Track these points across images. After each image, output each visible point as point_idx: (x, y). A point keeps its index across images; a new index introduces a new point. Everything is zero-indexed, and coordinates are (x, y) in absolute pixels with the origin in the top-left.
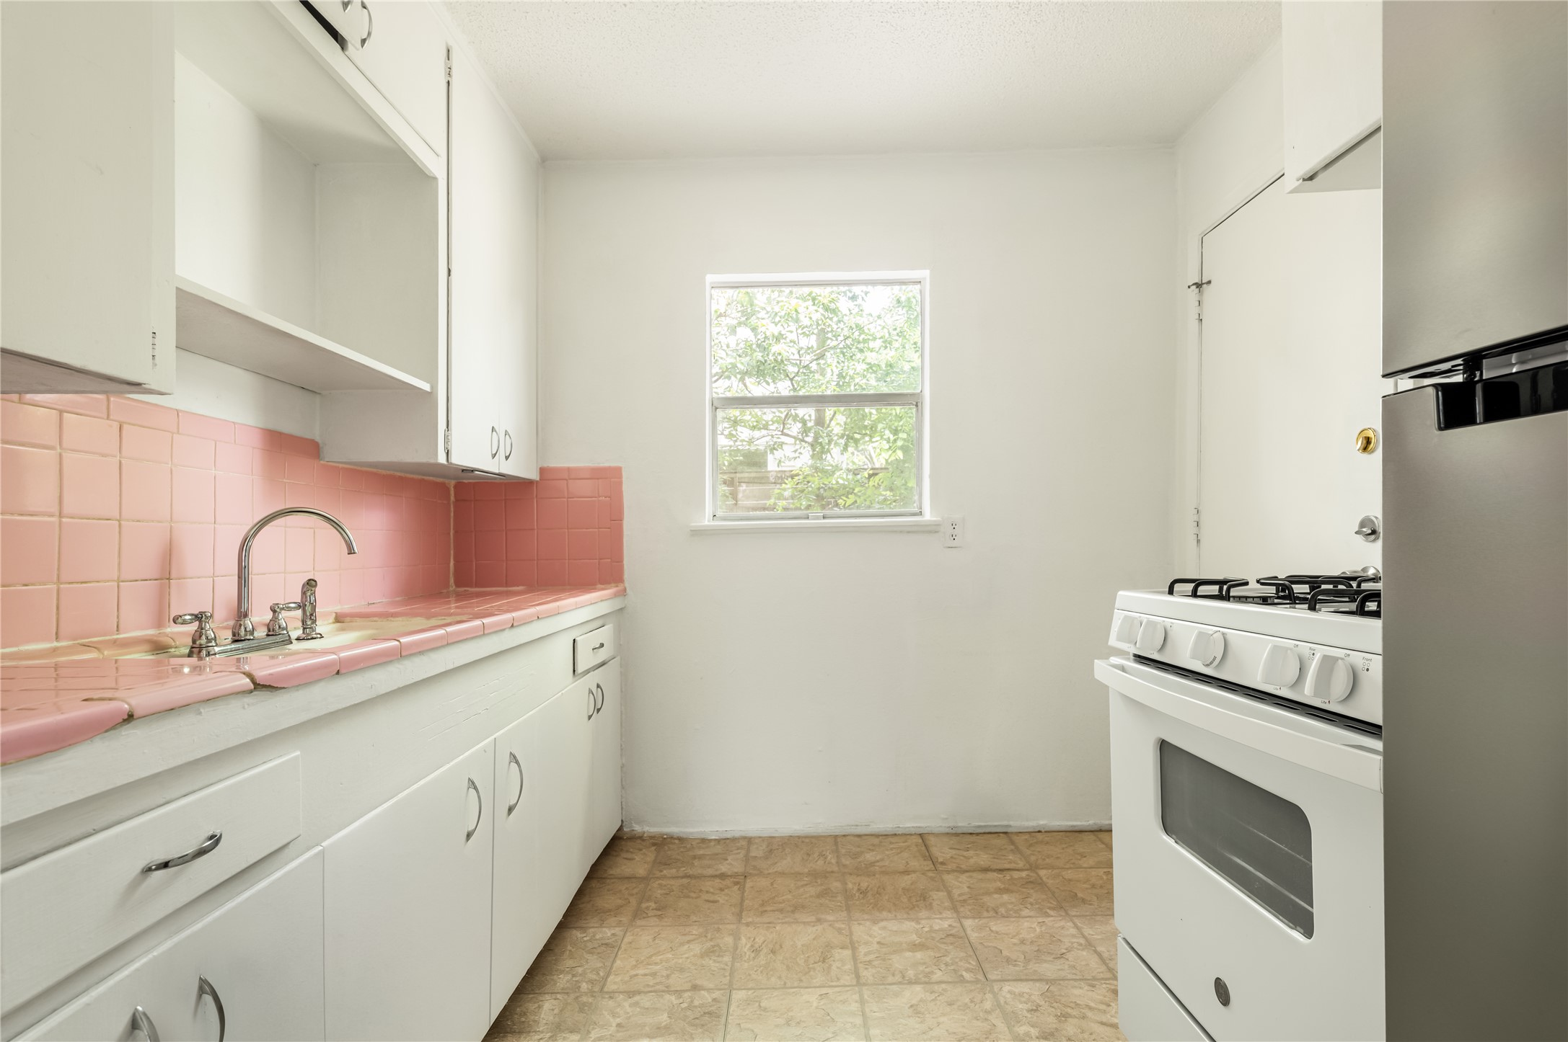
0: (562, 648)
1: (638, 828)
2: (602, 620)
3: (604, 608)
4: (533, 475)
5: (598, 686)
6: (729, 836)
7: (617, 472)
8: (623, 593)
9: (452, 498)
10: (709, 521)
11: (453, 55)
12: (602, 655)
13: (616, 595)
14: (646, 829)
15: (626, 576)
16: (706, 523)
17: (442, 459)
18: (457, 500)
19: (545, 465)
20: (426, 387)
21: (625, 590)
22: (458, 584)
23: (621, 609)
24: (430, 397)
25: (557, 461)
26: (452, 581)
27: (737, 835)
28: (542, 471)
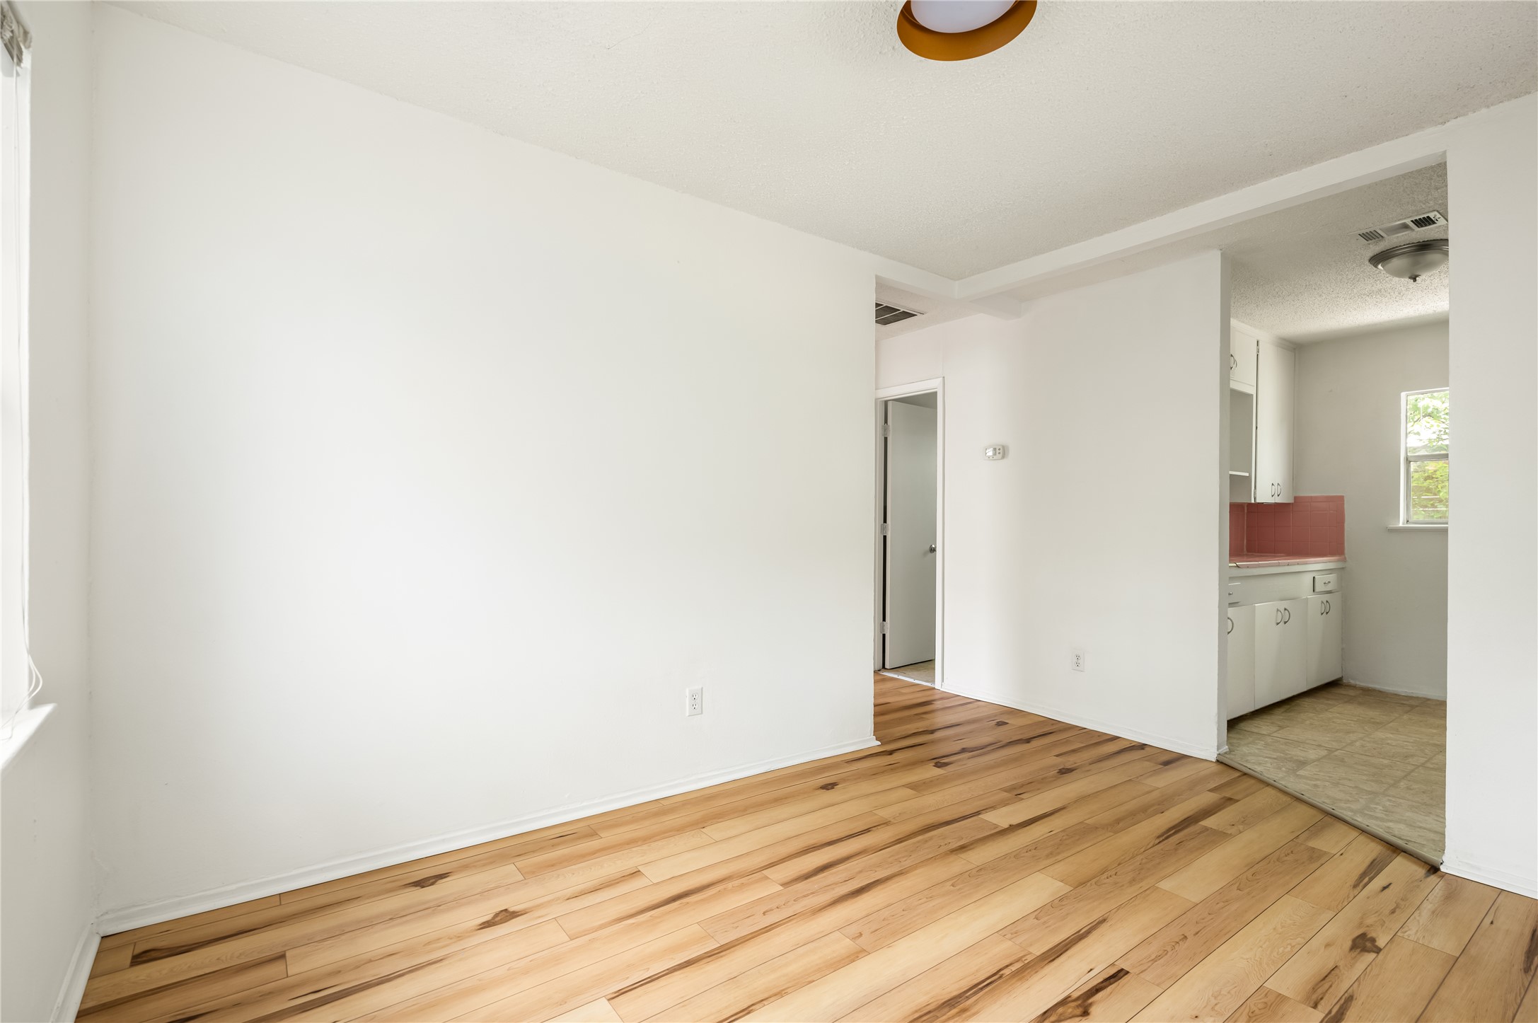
0: (1307, 579)
1: (1352, 682)
2: (1330, 571)
3: (1331, 566)
4: (1291, 501)
5: (1327, 602)
6: (1414, 696)
7: (1341, 499)
8: (1345, 560)
9: (1246, 511)
10: (1403, 524)
11: (1260, 343)
12: (1329, 588)
13: (1338, 561)
14: (1358, 683)
15: (1346, 551)
16: (1401, 525)
17: (1253, 501)
18: (1248, 512)
19: (1297, 495)
20: (1247, 474)
21: (1345, 558)
22: (1249, 551)
23: (1343, 568)
24: (1249, 478)
25: (1306, 493)
26: (1245, 549)
27: (1421, 696)
28: (1296, 498)
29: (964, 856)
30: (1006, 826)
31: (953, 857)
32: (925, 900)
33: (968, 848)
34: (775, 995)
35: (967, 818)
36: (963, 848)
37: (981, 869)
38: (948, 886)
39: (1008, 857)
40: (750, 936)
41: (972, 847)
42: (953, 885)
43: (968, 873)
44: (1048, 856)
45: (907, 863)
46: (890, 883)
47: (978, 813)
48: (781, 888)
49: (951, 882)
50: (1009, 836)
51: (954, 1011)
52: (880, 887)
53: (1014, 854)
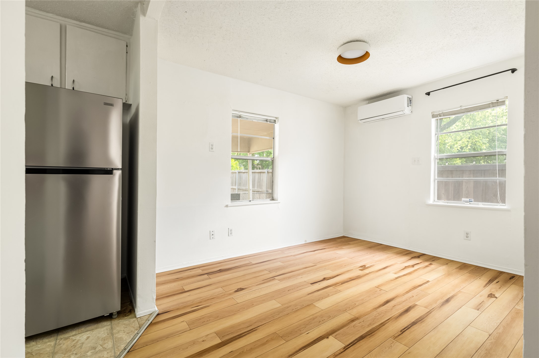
29: (352, 317)
30: (331, 337)
31: (357, 316)
32: (364, 299)
33: (350, 321)
34: (392, 280)
35: (352, 343)
36: (353, 321)
37: (345, 311)
38: (357, 304)
39: (333, 316)
40: (411, 290)
41: (349, 321)
42: (355, 304)
43: (350, 309)
44: (316, 317)
45: (375, 313)
46: (379, 305)
47: (346, 348)
48: (416, 303)
49: (356, 305)
50: (330, 330)
51: (352, 279)
52: (381, 303)
53: (330, 319)
